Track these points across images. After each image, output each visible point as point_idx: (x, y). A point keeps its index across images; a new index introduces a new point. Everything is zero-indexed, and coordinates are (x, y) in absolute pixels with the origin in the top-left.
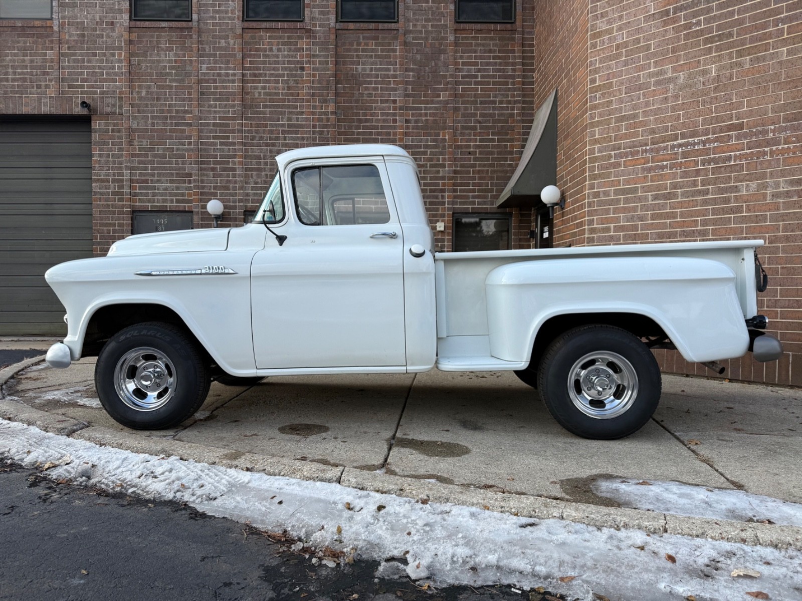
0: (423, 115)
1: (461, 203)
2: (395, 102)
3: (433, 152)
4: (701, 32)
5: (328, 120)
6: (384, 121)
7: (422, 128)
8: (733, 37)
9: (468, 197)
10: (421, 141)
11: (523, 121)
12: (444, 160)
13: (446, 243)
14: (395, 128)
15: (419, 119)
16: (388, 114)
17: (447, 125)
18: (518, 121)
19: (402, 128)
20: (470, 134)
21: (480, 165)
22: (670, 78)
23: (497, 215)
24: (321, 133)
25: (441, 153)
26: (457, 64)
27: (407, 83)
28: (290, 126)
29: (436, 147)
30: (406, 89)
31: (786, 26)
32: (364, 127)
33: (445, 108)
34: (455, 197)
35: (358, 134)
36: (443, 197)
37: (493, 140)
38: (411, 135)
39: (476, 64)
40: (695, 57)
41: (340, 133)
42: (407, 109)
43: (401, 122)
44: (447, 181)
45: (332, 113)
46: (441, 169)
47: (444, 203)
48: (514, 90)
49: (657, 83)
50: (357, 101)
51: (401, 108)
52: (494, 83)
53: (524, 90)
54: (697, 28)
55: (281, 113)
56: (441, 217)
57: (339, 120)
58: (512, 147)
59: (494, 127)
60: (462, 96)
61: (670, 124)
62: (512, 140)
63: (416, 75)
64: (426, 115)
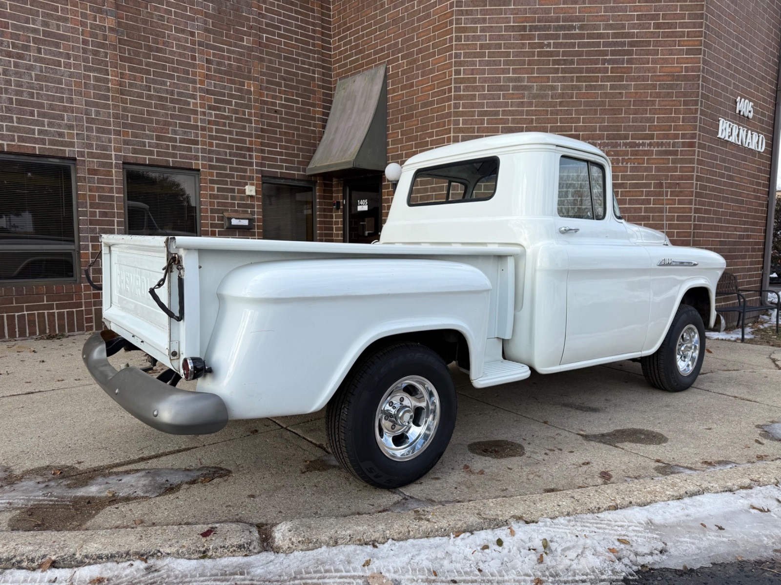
0: (226, 58)
1: (270, 166)
2: (192, 34)
3: (238, 103)
4: (550, 54)
5: (105, 38)
6: (180, 55)
7: (225, 73)
8: (574, 65)
9: (275, 160)
10: (224, 87)
11: (323, 87)
12: (250, 114)
13: (256, 210)
14: (194, 66)
15: (221, 62)
16: (185, 48)
17: (252, 74)
18: (319, 86)
19: (202, 67)
20: (274, 91)
21: (286, 127)
22: (526, 85)
23: (303, 183)
24: (95, 53)
25: (248, 107)
26: (260, 8)
27: (207, 15)
28: (45, 33)
29: (241, 98)
30: (205, 22)
31: (610, 66)
32: (155, 57)
33: (249, 56)
34: (263, 158)
35: (148, 64)
36: (251, 157)
37: (297, 102)
38: (213, 78)
39: (279, 14)
40: (546, 73)
41: (122, 59)
42: (208, 46)
43: (201, 60)
44: (254, 139)
45: (111, 30)
46: (247, 125)
47: (251, 164)
48: (314, 52)
49: (515, 88)
50: (145, 22)
51: (200, 44)
52: (297, 40)
53: (323, 54)
54: (548, 49)
55: (30, 12)
56: (250, 180)
57: (120, 41)
58: (315, 112)
59: (297, 88)
60: (267, 46)
61: (525, 126)
62: (314, 105)
63: (217, 8)
64: (229, 59)
